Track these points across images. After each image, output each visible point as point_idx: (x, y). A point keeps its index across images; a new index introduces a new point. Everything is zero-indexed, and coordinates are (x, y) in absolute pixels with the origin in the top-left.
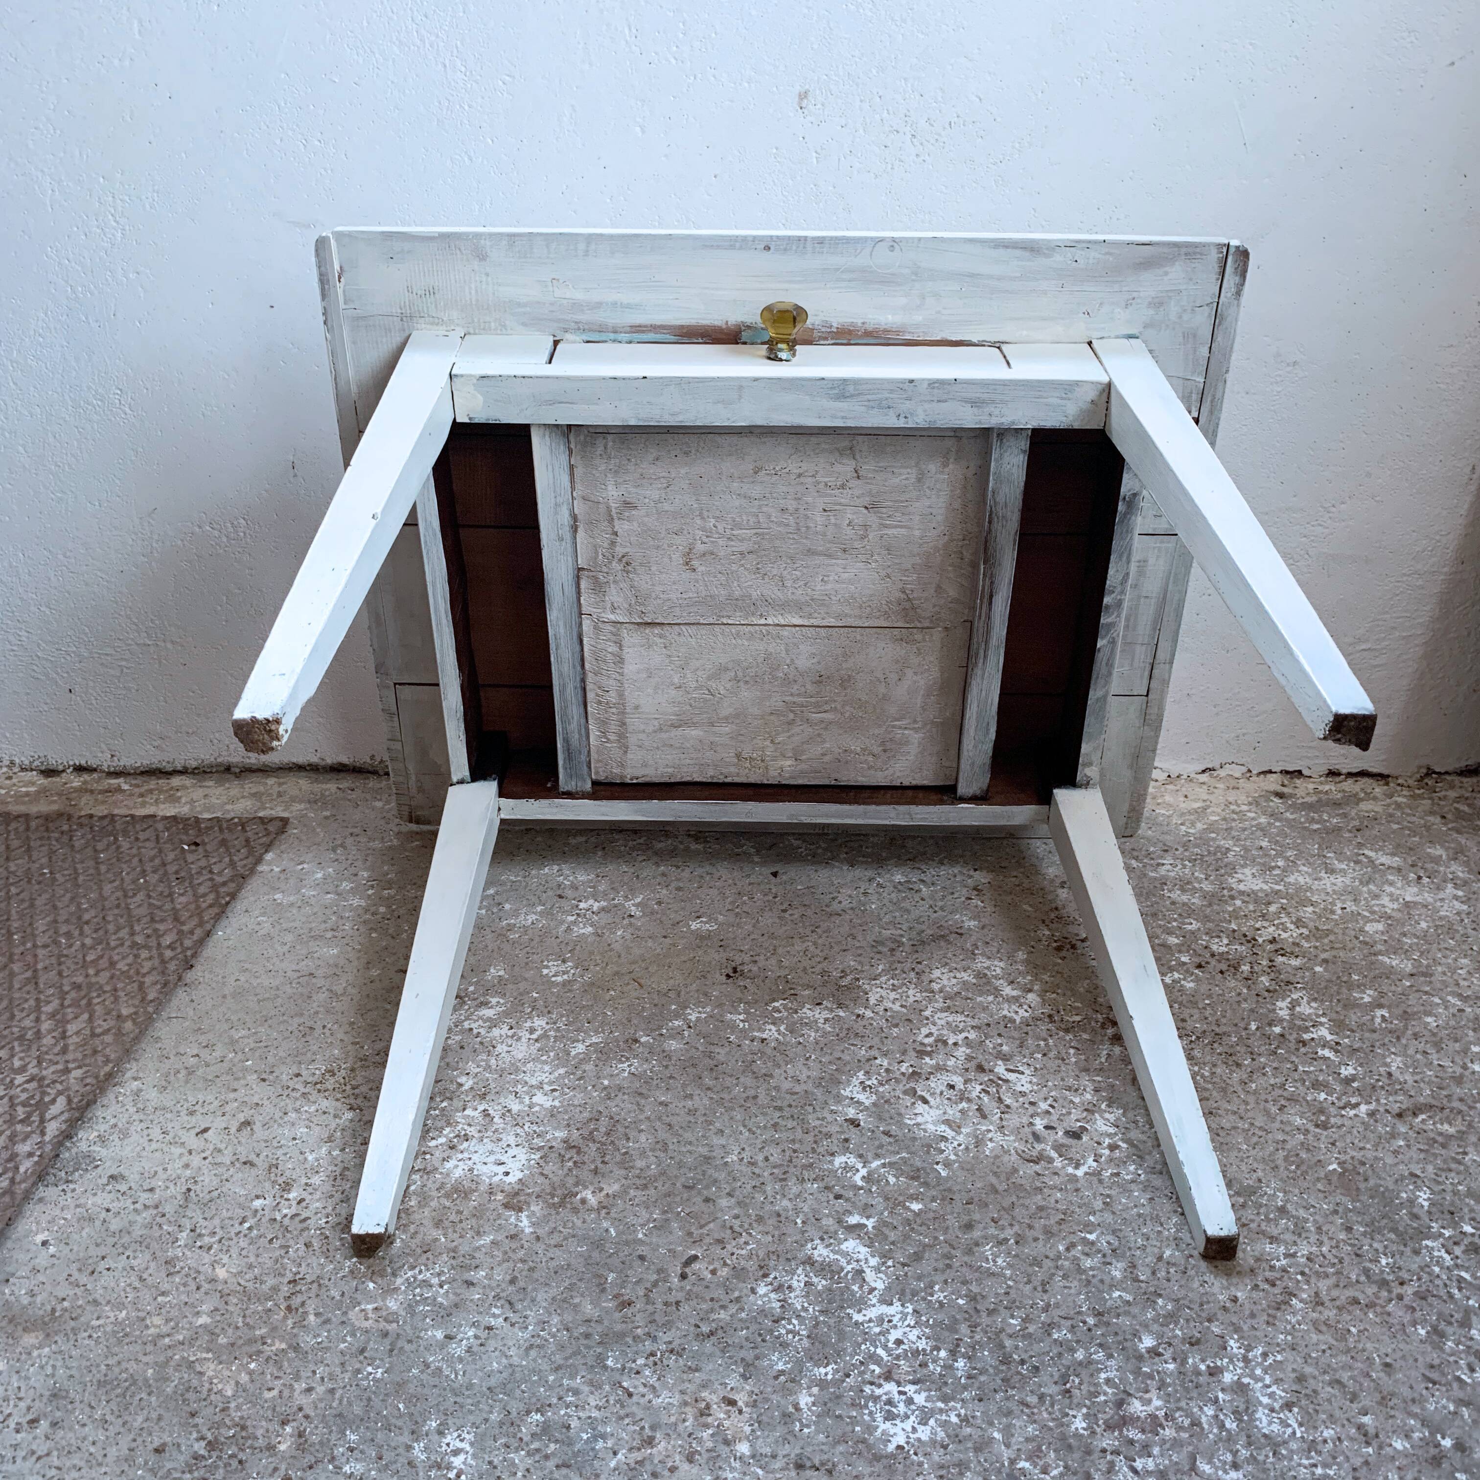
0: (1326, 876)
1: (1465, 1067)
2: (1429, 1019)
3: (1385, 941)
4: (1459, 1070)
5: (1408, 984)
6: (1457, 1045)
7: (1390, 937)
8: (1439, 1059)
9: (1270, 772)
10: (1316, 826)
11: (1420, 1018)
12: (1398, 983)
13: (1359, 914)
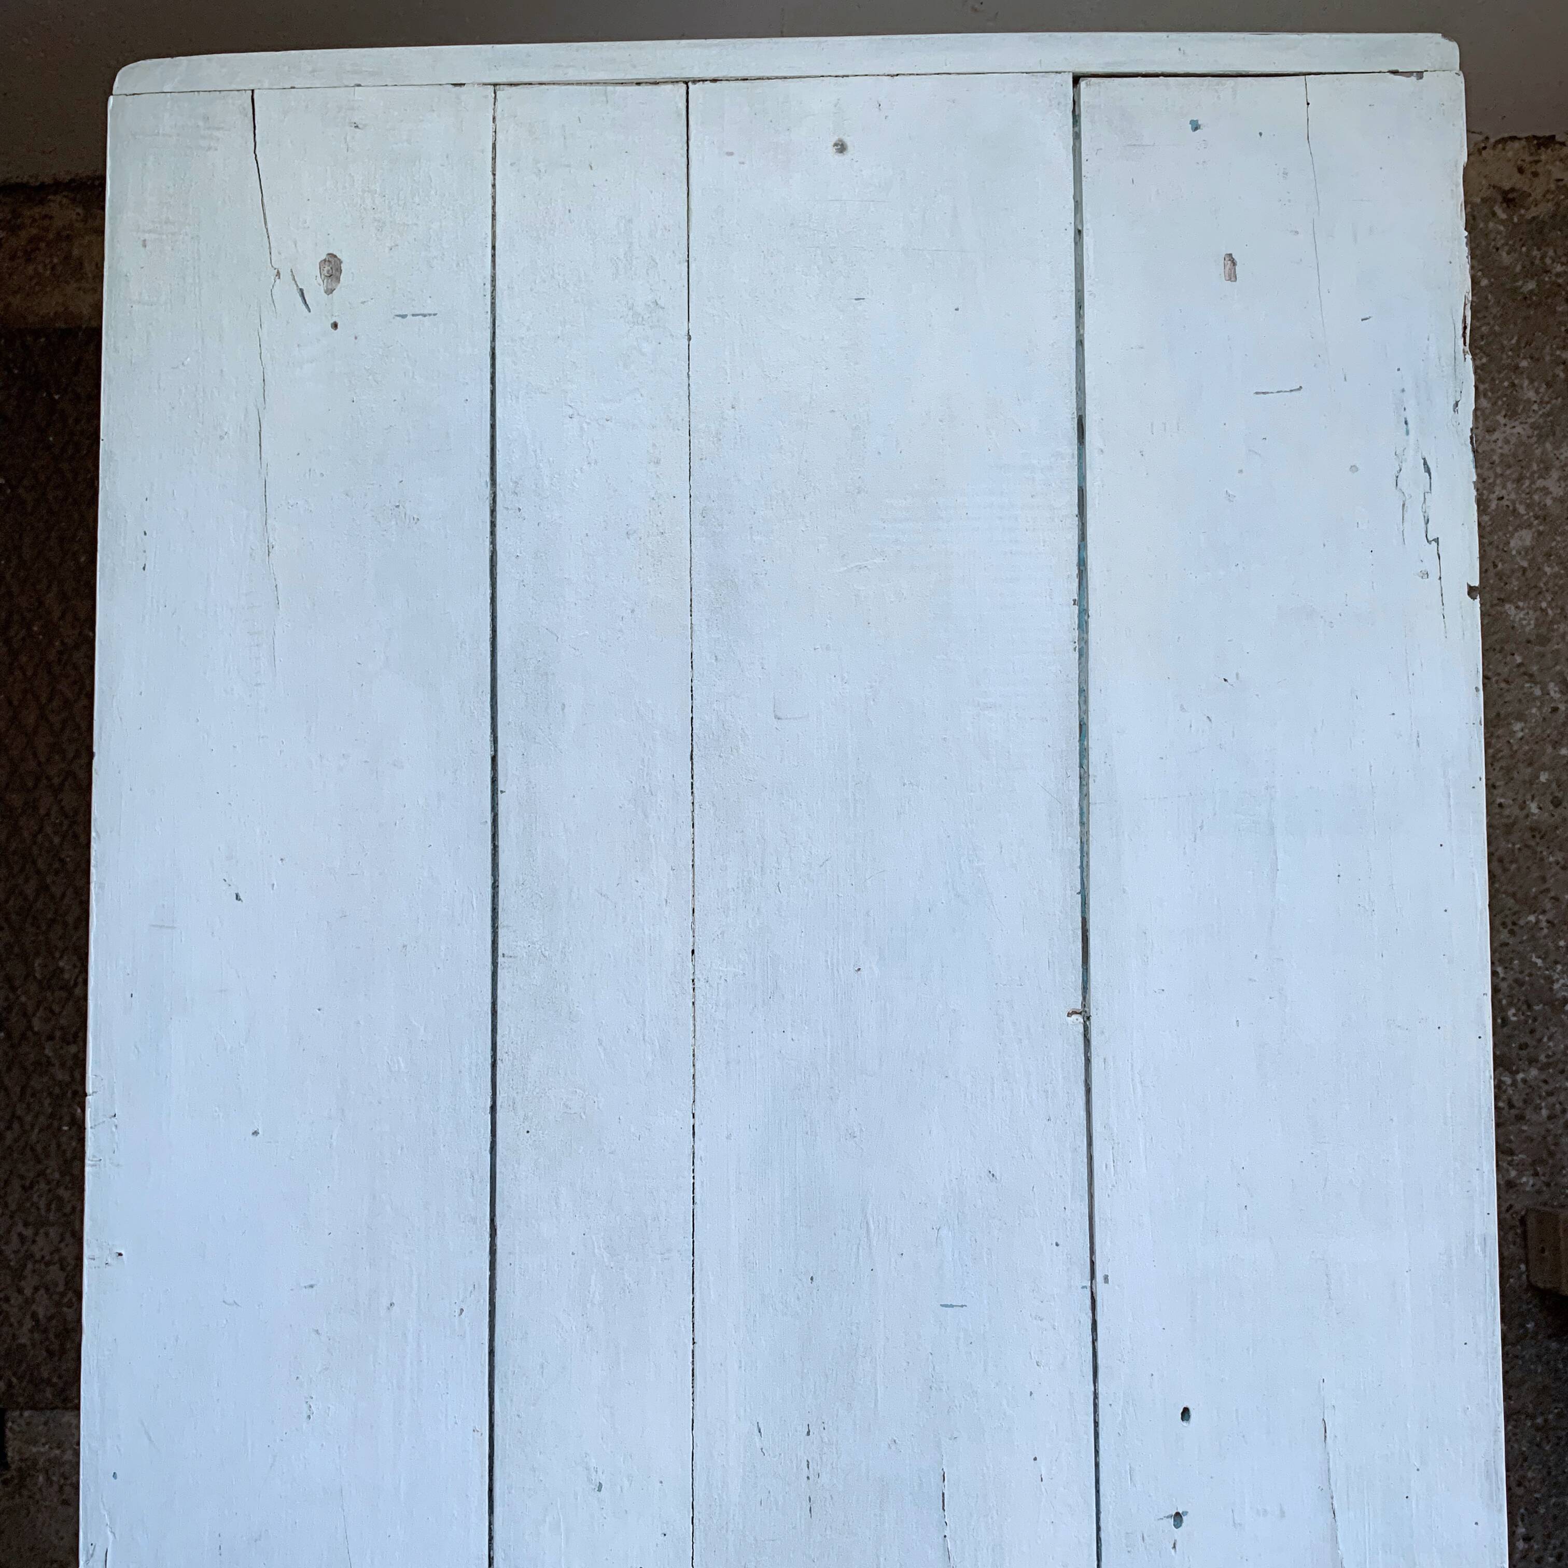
0: (1503, 421)
1: (1523, 806)
2: (1517, 726)
3: (1524, 570)
4: (1516, 811)
5: (1519, 659)
6: (1529, 770)
7: (1532, 561)
8: (1502, 796)
9: (1513, 138)
10: (1531, 285)
11: (1510, 724)
12: (1509, 658)
13: (1515, 510)
